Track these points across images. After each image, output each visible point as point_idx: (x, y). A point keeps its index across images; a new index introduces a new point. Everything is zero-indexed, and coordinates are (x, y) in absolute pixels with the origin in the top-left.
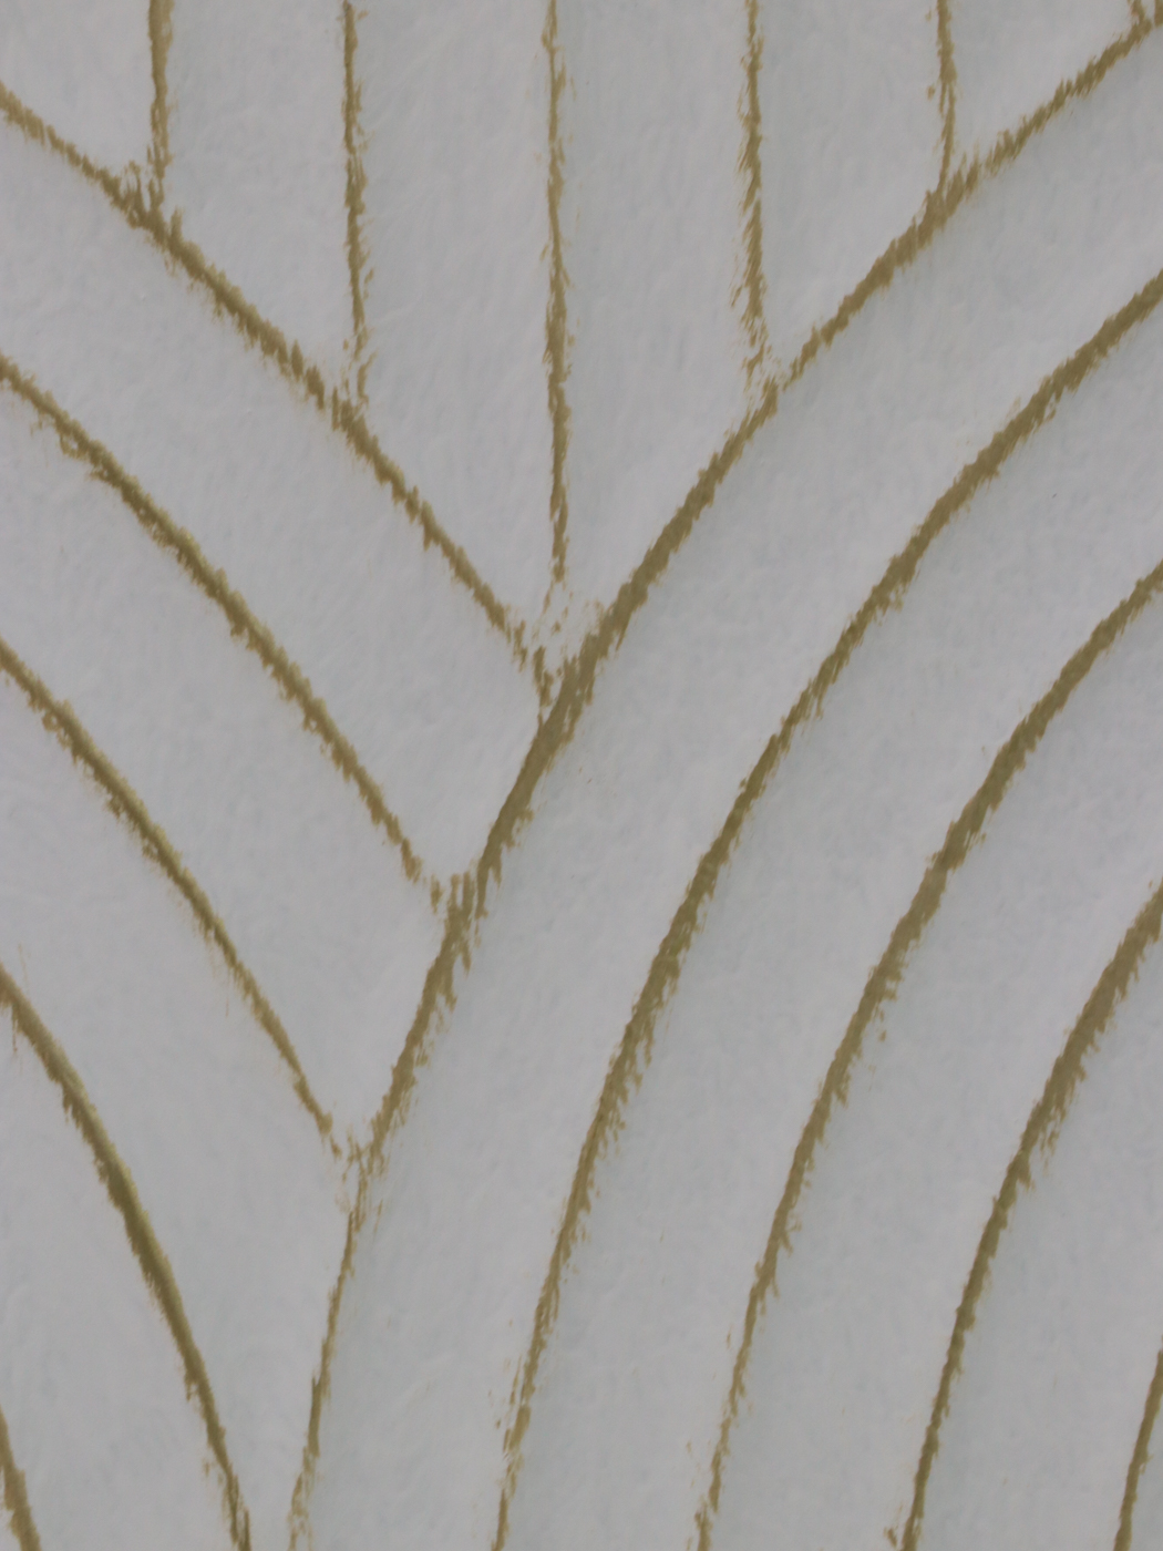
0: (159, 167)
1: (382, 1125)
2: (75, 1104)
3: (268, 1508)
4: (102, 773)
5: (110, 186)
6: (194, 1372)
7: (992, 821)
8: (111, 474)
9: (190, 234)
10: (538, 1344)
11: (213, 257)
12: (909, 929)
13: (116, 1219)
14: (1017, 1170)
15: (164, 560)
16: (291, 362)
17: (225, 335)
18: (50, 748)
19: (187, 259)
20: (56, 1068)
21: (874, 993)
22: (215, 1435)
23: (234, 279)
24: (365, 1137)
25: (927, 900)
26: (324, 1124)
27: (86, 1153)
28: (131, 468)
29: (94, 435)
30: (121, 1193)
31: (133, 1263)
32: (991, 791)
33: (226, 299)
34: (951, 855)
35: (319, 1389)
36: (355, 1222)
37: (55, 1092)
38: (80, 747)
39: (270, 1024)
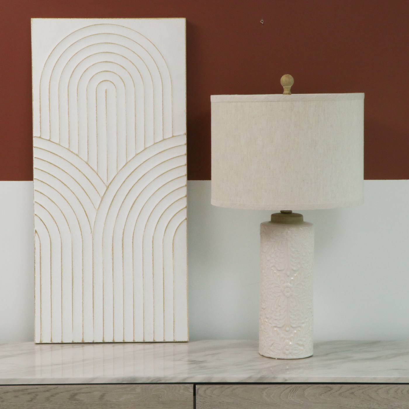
0: (88, 161)
1: (98, 209)
2: (83, 207)
3: (92, 227)
4: (85, 191)
5: (86, 162)
6: (89, 221)
7: (129, 194)
8: (85, 176)
9: (89, 164)
10: (106, 220)
11: (90, 166)
12: (124, 199)
13: (85, 213)
14: (130, 211)
15: (88, 180)
16: (94, 171)
17: (91, 169)
18: (82, 190)
19: (89, 166)
20: (82, 205)
21: (123, 202)
22: (90, 224)
23: (91, 167)
24: (97, 209)
25: (125, 198)
26: (95, 208)
27: (83, 210)
28: (86, 176)
29: (84, 174)
30: (85, 212)
31: (86, 215)
32: (129, 193)
33: (91, 168)
34: (127, 196)
35: (95, 222)
36: (97, 213)
37: (82, 207)
38: (83, 189)
39: (93, 204)
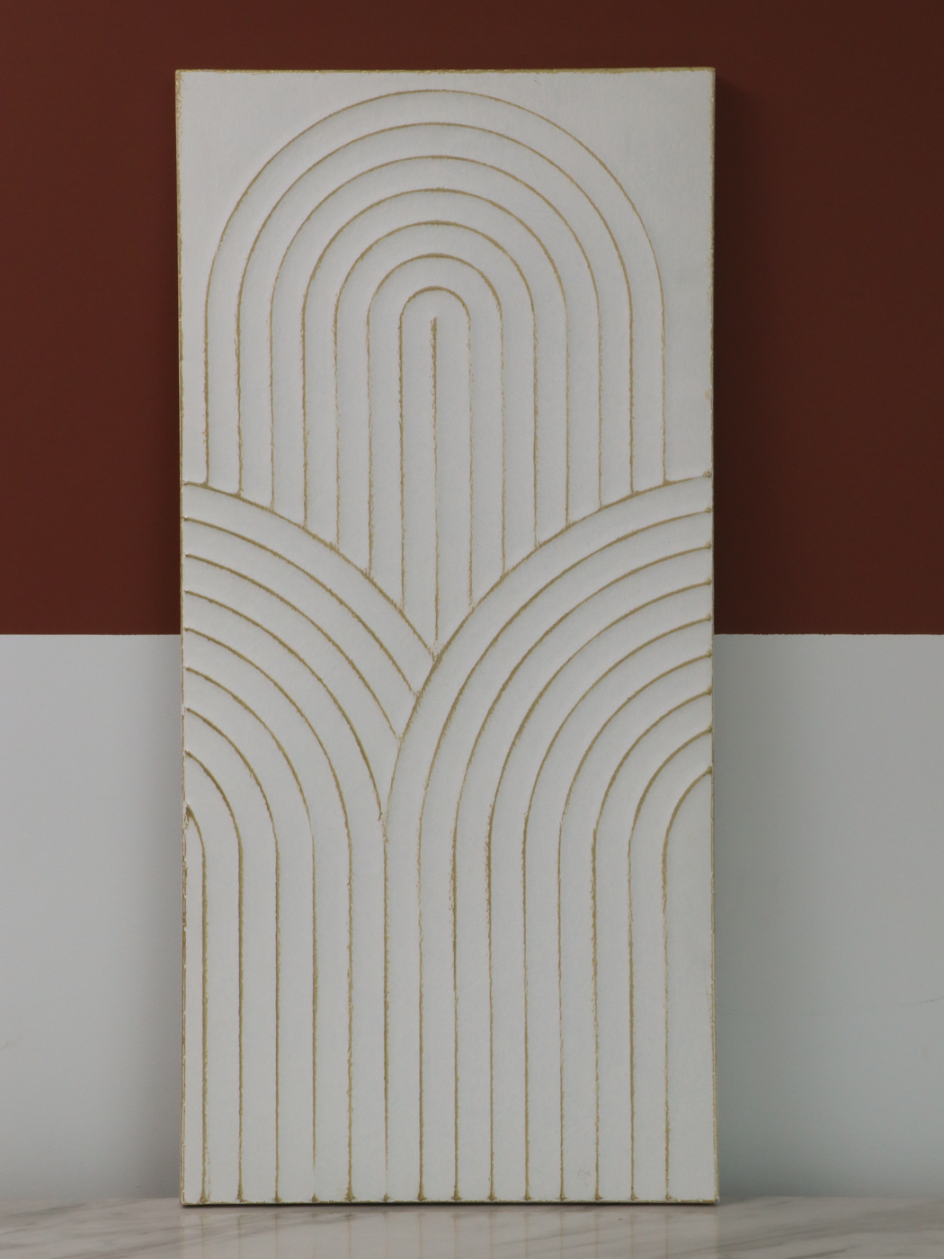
0: (370, 569)
1: (404, 734)
2: (352, 728)
3: (384, 799)
4: (358, 672)
5: (362, 572)
6: (371, 776)
7: (510, 683)
8: (361, 621)
9: (375, 580)
10: (430, 772)
11: (379, 584)
12: (496, 702)
14: (514, 743)
15: (369, 636)
16: (392, 602)
17: (380, 598)
18: (349, 667)
19: (374, 584)
20: (349, 722)
21: (490, 713)
22: (375, 786)
23: (383, 588)
24: (401, 736)
25: (499, 697)
26: (394, 733)
27: (354, 737)
28: (364, 620)
29: (358, 614)
32: (510, 678)
33: (381, 591)
34: (503, 689)
35: (393, 779)
36: (399, 750)
37: (348, 727)
38: (354, 667)
39: (385, 716)
